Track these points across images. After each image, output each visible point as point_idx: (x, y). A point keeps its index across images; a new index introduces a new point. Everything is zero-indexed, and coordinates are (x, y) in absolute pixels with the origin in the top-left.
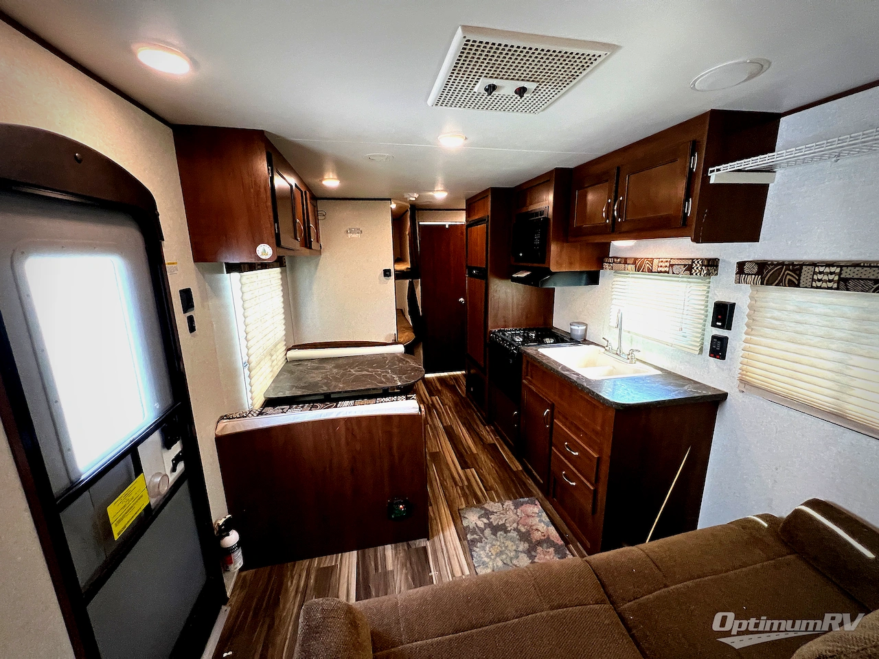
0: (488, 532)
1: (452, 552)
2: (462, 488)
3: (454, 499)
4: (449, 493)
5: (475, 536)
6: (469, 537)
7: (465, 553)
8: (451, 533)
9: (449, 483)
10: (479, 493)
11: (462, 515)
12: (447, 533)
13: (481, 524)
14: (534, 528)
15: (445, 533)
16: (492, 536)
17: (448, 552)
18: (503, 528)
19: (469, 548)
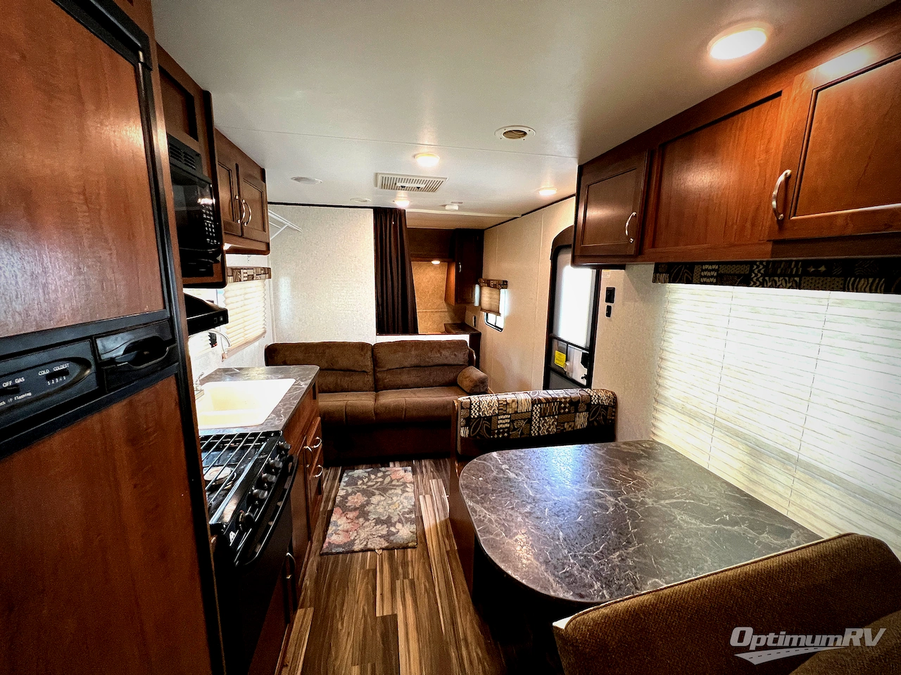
0: (395, 519)
1: (430, 509)
2: (406, 576)
3: (420, 559)
4: (424, 567)
5: (408, 516)
6: (413, 516)
7: (420, 508)
8: (430, 521)
9: (422, 585)
10: (386, 566)
11: (415, 535)
12: (432, 522)
13: (399, 526)
14: (349, 521)
15: (434, 522)
16: (392, 516)
17: (434, 510)
18: (379, 521)
19: (416, 508)
